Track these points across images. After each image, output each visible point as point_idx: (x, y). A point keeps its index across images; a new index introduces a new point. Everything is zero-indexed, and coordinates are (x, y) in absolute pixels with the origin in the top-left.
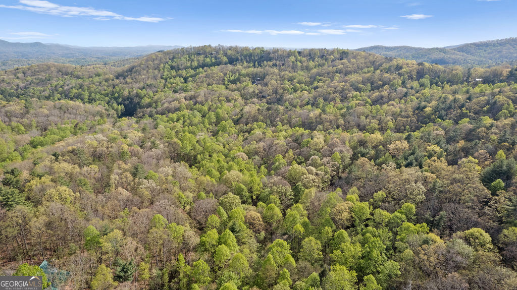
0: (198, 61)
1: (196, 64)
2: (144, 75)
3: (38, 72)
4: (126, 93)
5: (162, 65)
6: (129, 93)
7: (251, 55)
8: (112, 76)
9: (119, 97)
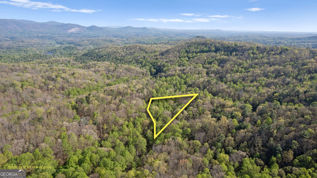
0: (200, 48)
1: (198, 50)
2: (171, 55)
3: (132, 48)
4: (159, 64)
5: (182, 50)
6: (161, 64)
7: (229, 47)
8: (158, 54)
9: (156, 65)
